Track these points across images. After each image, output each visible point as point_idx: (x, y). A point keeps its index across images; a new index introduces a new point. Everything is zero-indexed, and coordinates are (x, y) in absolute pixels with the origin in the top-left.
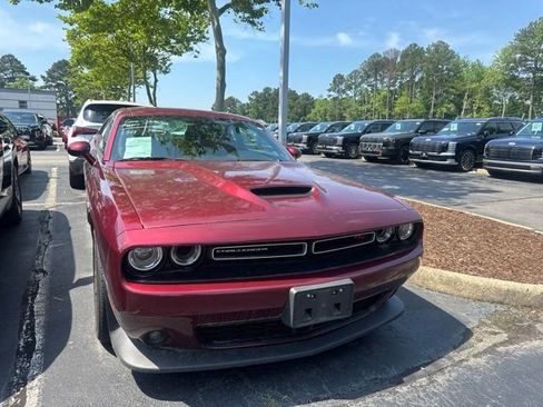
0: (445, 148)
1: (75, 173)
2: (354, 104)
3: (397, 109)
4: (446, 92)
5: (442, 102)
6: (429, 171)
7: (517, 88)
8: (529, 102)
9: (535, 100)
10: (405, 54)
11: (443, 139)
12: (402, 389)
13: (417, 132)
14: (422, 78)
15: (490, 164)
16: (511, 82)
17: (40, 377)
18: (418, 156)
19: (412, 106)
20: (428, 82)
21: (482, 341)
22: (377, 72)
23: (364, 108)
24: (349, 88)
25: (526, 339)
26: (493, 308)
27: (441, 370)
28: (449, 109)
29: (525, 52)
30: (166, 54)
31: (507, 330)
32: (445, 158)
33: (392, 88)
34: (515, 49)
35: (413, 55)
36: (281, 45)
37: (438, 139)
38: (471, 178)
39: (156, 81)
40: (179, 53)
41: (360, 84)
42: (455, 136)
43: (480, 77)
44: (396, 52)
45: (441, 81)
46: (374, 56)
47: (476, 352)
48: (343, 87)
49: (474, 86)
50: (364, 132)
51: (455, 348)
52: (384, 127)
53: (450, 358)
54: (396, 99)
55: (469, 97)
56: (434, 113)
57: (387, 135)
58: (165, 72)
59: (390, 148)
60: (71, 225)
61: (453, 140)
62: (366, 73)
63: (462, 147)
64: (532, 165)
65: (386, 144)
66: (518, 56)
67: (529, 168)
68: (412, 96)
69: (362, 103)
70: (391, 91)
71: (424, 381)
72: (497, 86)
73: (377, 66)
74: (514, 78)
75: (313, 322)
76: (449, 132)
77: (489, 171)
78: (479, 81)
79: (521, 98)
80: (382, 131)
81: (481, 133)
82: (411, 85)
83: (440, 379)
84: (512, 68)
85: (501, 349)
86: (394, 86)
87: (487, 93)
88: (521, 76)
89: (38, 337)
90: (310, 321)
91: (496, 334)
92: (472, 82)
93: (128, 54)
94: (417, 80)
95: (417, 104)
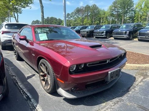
0: (103, 33)
1: (4, 45)
2: (73, 22)
3: (84, 23)
4: (97, 18)
5: (96, 20)
6: (99, 39)
7: (113, 16)
8: (116, 20)
9: (118, 19)
10: (86, 8)
11: (102, 30)
12: (130, 93)
13: (95, 29)
14: (90, 14)
15: (114, 36)
16: (112, 15)
17: (38, 105)
18: (96, 35)
19: (88, 22)
20: (92, 15)
21: (139, 79)
22: (78, 13)
23: (76, 22)
24: (71, 17)
25: (147, 77)
26: (136, 71)
27: (135, 87)
28: (97, 22)
29: (115, 7)
30: (20, 8)
31: (142, 76)
32: (103, 35)
33: (83, 17)
34: (113, 6)
35: (88, 8)
36: (63, 5)
37: (101, 30)
38: (110, 40)
39: (18, 16)
40: (24, 7)
41: (74, 16)
42: (104, 29)
43: (104, 14)
44: (83, 7)
45: (95, 15)
46: (77, 8)
47: (139, 82)
48: (70, 17)
49: (103, 16)
50: (81, 29)
51: (134, 81)
52: (86, 28)
53: (135, 84)
54: (84, 20)
55: (102, 19)
56: (94, 23)
57: (87, 30)
58: (20, 13)
59: (89, 33)
60: (12, 61)
61: (105, 30)
62: (75, 13)
63: (107, 32)
64: (125, 36)
65: (87, 32)
66: (113, 8)
67: (124, 37)
68: (88, 19)
69: (75, 21)
70: (83, 18)
71: (133, 90)
72: (109, 16)
73: (78, 11)
74: (113, 14)
75: (113, 79)
76: (103, 28)
77: (114, 38)
78: (104, 15)
79: (114, 19)
80: (85, 29)
81: (111, 28)
82: (87, 16)
83: (136, 89)
84: (112, 11)
85: (143, 80)
86: (83, 16)
87: (107, 18)
88: (114, 13)
89: (28, 94)
90: (112, 79)
91: (140, 77)
92: (103, 15)
93: (8, 8)
94: (89, 14)
95: (89, 21)
